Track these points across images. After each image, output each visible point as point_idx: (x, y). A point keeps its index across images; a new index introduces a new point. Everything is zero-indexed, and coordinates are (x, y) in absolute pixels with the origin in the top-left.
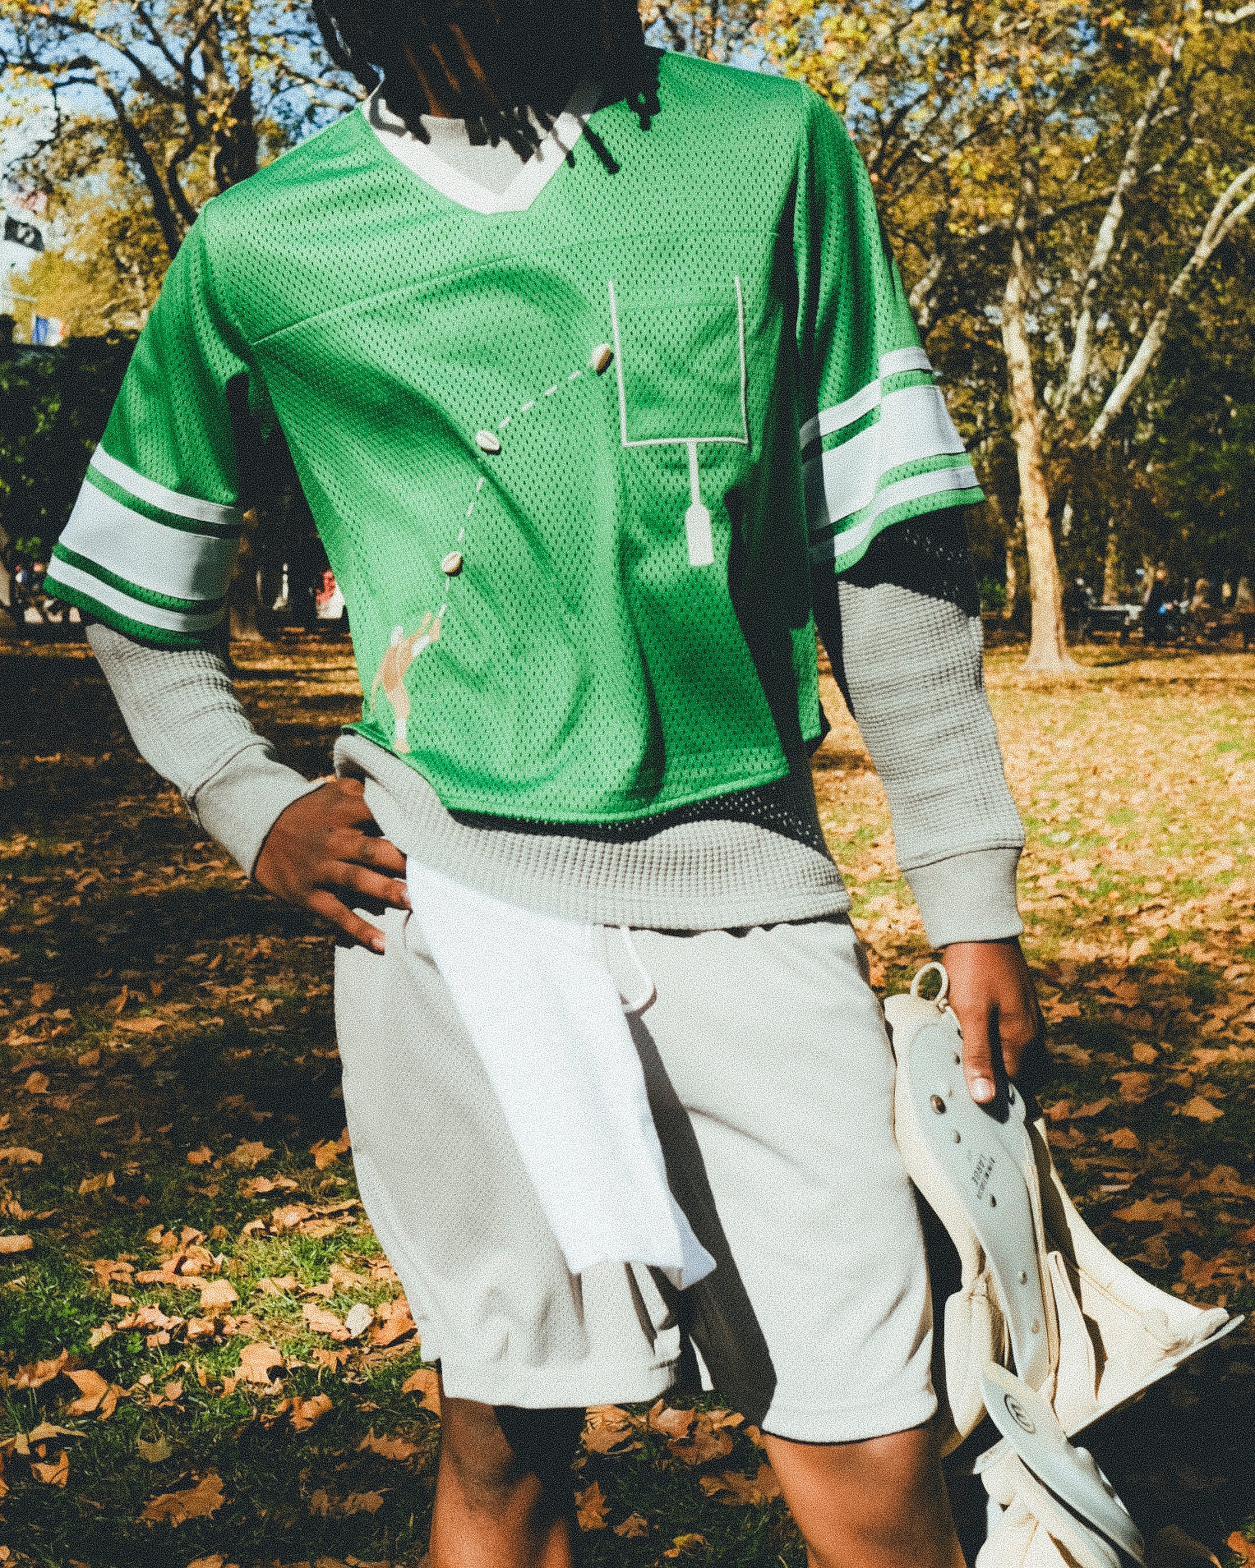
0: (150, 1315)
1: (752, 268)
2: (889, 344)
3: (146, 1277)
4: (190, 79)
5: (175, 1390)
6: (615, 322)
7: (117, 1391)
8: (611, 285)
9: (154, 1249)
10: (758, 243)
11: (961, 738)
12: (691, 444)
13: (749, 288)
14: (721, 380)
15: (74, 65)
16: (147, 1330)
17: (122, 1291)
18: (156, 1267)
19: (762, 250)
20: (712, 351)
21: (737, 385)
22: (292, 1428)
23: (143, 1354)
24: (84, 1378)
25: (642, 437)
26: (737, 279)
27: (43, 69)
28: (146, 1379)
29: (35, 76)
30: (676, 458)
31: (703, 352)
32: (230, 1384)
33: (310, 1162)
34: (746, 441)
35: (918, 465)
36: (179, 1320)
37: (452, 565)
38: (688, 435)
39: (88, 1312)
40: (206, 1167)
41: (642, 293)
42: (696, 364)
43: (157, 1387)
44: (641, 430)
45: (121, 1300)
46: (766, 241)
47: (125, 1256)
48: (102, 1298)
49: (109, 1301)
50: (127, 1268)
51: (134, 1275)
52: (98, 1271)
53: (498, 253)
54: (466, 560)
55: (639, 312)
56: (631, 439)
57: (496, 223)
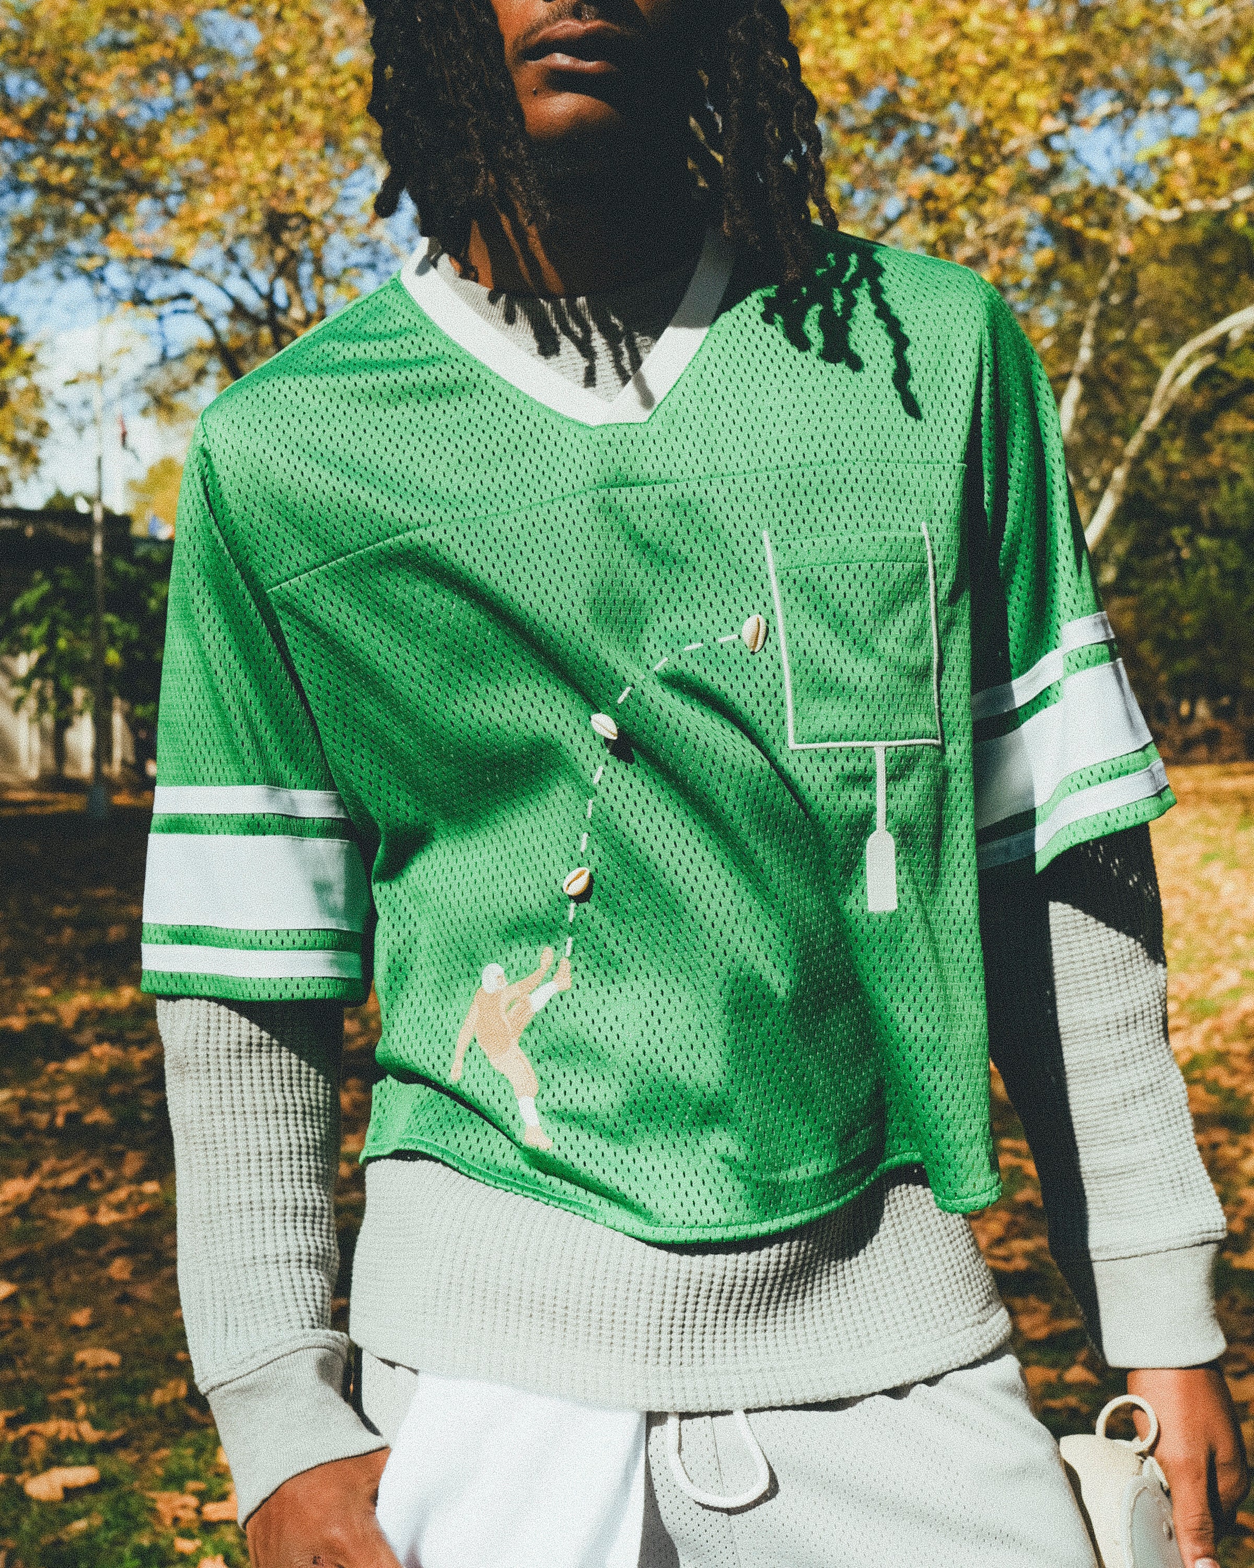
1: (940, 511)
2: (1077, 608)
3: (212, 1511)
4: (273, 307)
6: (774, 583)
8: (765, 535)
10: (945, 476)
11: (1150, 1101)
12: (879, 747)
13: (938, 537)
14: (912, 663)
15: (174, 298)
17: (187, 1534)
18: (222, 1497)
19: (952, 487)
20: (899, 623)
21: (928, 668)
25: (816, 739)
26: (924, 525)
27: (149, 303)
29: (143, 309)
30: (860, 766)
31: (889, 623)
34: (939, 742)
35: (1116, 765)
37: (578, 886)
38: (875, 737)
41: (807, 544)
42: (882, 641)
44: (815, 729)
45: (188, 1546)
46: (955, 474)
47: (192, 1485)
48: (163, 1542)
49: (172, 1544)
50: (193, 1501)
51: (199, 1511)
52: (160, 1506)
53: (611, 477)
54: (598, 877)
55: (806, 572)
56: (801, 739)
57: (607, 438)
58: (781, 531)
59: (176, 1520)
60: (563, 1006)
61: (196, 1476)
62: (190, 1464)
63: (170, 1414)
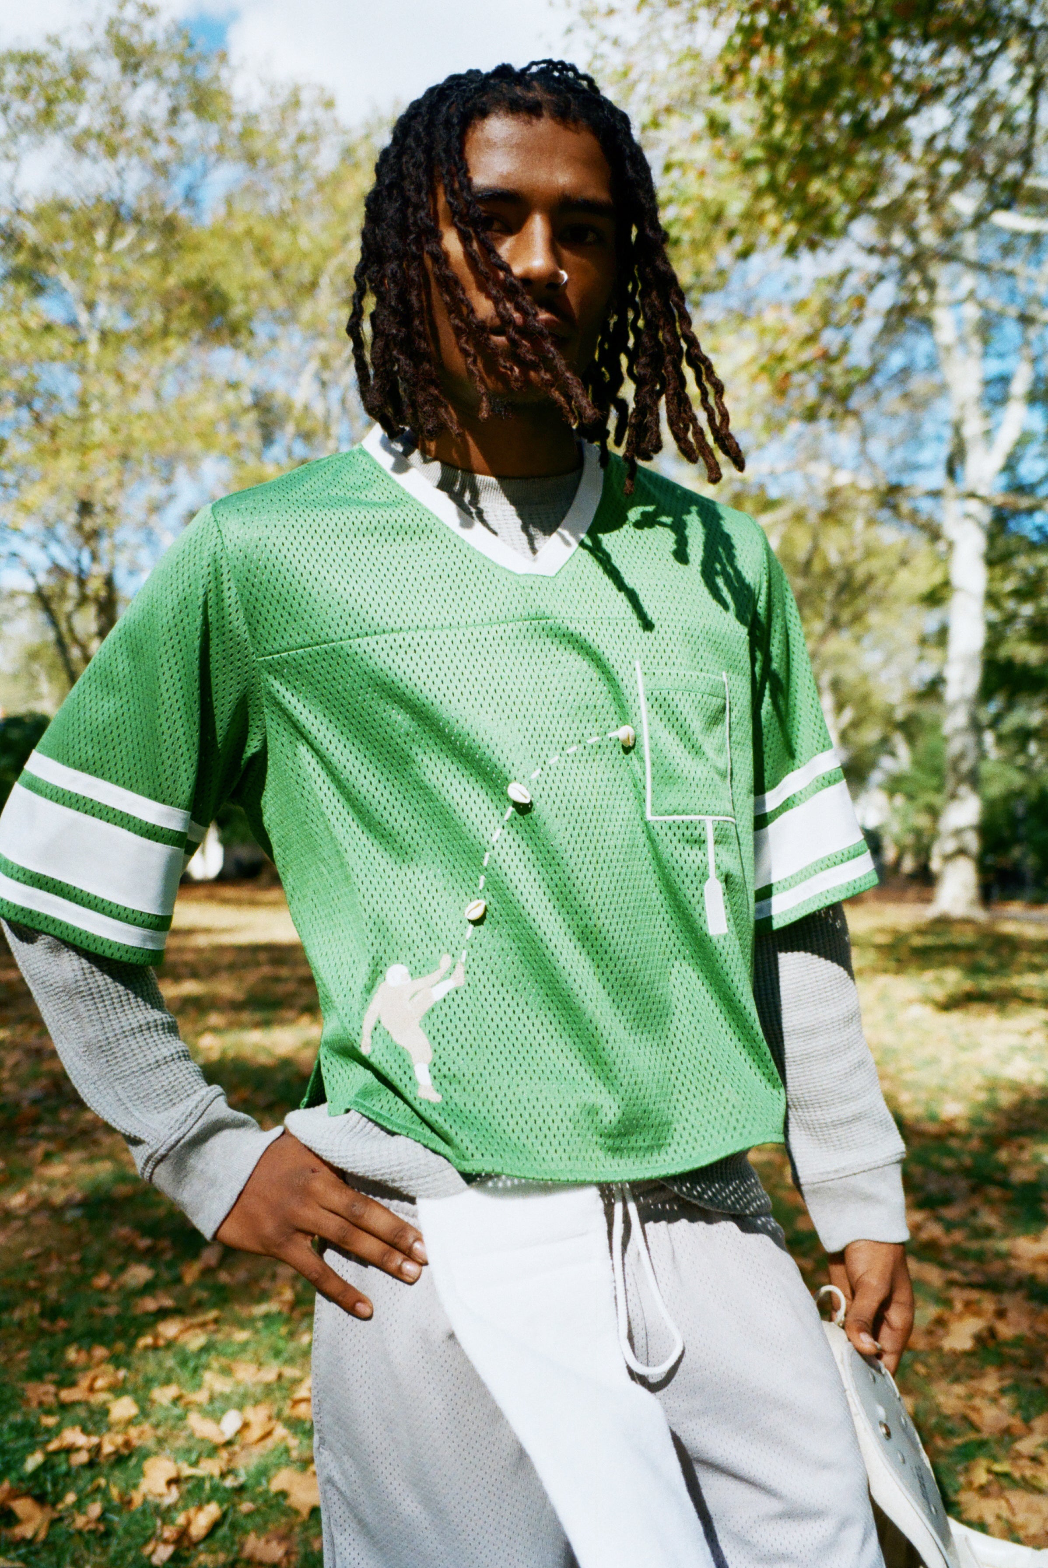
0: (73, 1436)
3: (67, 1395)
5: (95, 1509)
6: (642, 699)
7: (49, 1514)
8: (637, 664)
9: (71, 1368)
10: (740, 644)
12: (708, 822)
13: (731, 684)
14: (718, 765)
16: (70, 1450)
17: (49, 1412)
18: (73, 1384)
19: (743, 651)
20: (712, 738)
21: (726, 770)
22: (190, 1538)
23: (67, 1474)
24: (22, 1507)
25: (667, 813)
26: (724, 674)
28: (70, 1498)
30: (695, 834)
31: (707, 737)
32: (137, 1498)
33: (178, 1280)
34: (735, 822)
36: (95, 1440)
37: (476, 914)
38: (706, 813)
39: (23, 1435)
40: (106, 1289)
42: (707, 748)
43: (79, 1506)
44: (666, 806)
45: (50, 1421)
46: (745, 643)
47: (50, 1377)
48: (33, 1420)
49: (39, 1422)
50: (51, 1388)
51: (56, 1395)
52: (30, 1394)
53: (532, 612)
54: (490, 908)
55: (664, 693)
56: (656, 813)
57: (530, 583)
58: (648, 661)
59: (41, 1404)
60: (458, 998)
61: (51, 1370)
62: (47, 1361)
63: (28, 1326)
